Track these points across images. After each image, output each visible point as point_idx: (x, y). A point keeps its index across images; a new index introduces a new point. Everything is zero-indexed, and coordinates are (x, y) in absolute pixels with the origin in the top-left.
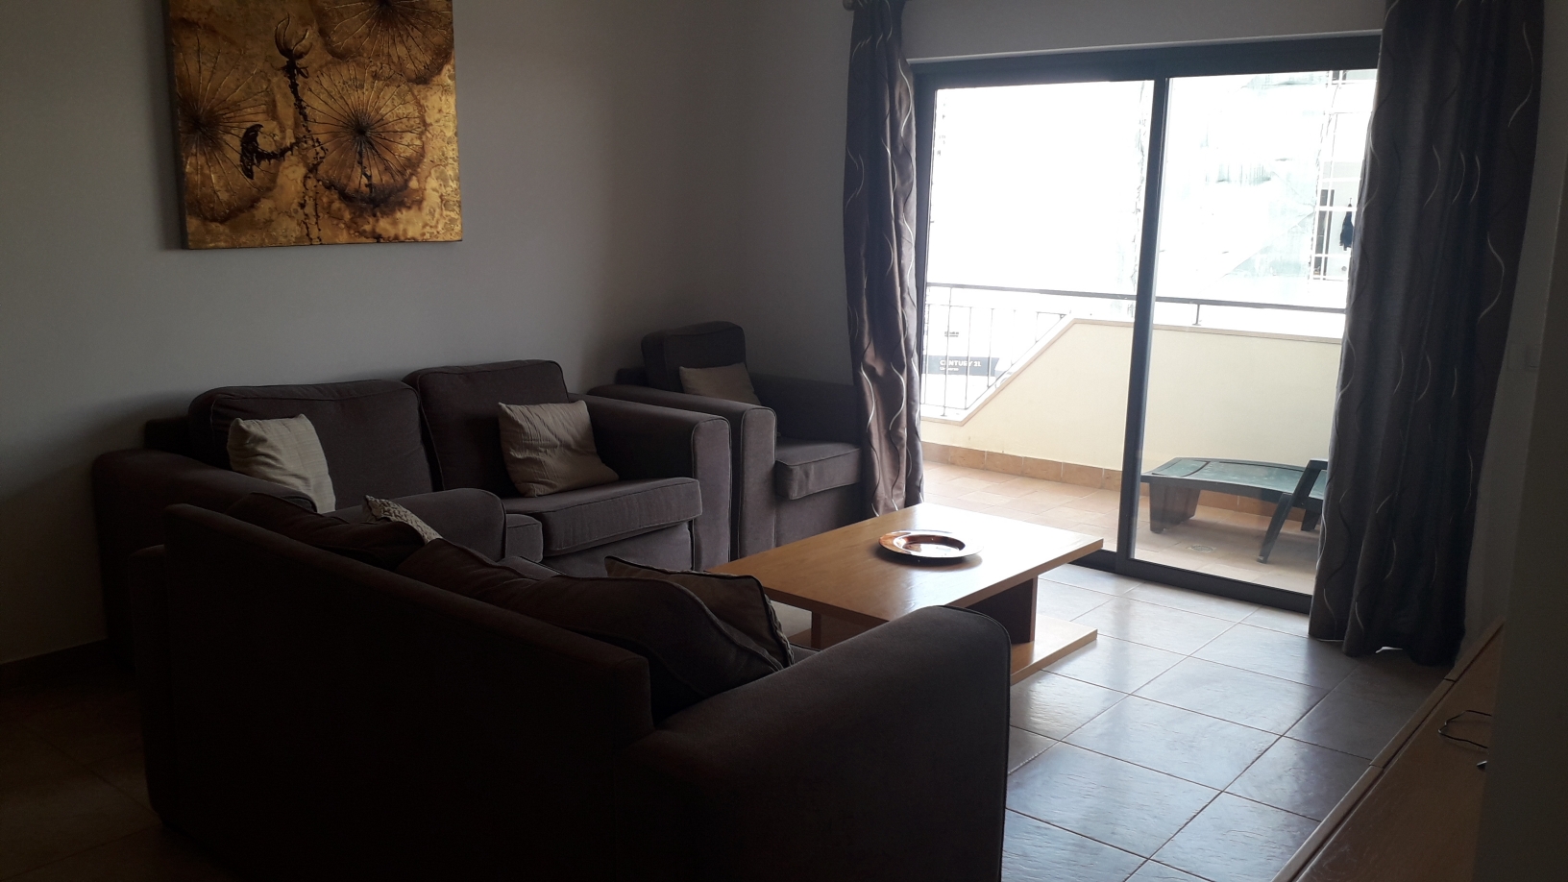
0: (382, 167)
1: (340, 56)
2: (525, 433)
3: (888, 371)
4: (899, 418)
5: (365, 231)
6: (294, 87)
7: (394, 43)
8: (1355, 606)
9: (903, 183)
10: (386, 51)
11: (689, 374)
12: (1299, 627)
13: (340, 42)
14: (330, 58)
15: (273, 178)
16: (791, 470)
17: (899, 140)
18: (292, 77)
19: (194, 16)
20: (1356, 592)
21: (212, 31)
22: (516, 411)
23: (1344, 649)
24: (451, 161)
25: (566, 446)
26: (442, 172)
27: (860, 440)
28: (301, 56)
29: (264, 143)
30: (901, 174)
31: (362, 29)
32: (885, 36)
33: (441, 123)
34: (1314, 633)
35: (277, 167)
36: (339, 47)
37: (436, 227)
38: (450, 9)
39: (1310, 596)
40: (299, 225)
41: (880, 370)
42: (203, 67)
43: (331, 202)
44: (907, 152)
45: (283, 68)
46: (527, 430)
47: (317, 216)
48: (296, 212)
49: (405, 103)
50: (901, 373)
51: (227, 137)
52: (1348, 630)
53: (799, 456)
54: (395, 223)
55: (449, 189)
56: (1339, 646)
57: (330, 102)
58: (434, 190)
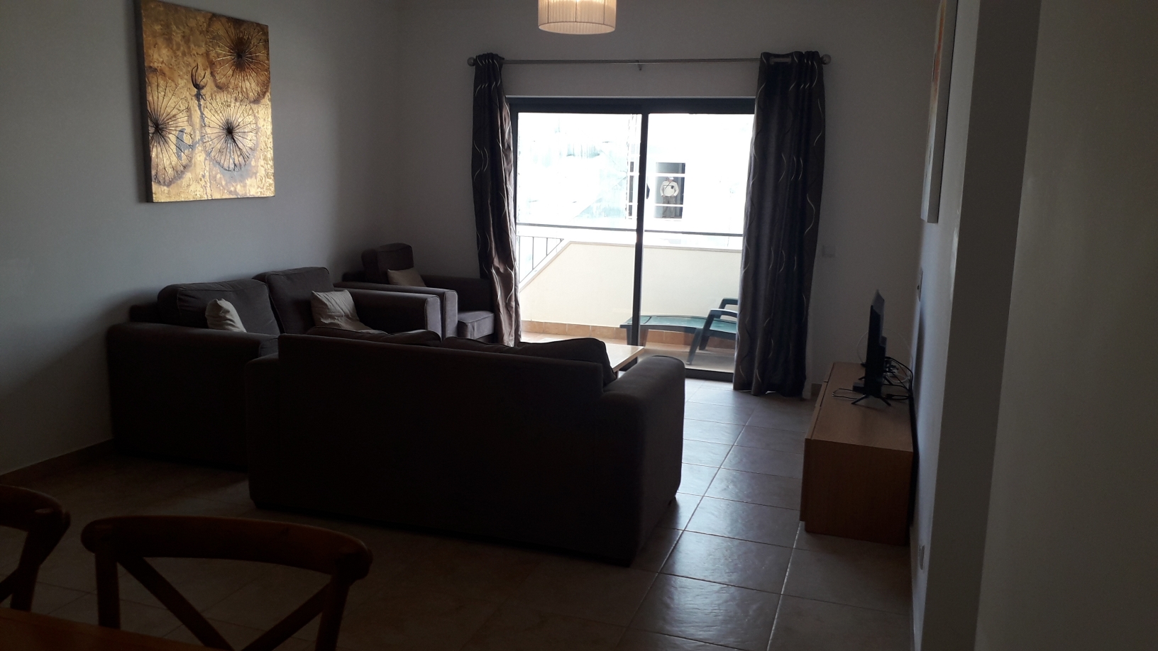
0: (239, 153)
1: (221, 88)
2: (328, 309)
3: (506, 270)
4: (511, 296)
5: (231, 191)
6: (200, 106)
7: (244, 80)
8: (756, 372)
9: (508, 164)
10: (240, 84)
11: (394, 274)
12: (729, 387)
13: (221, 80)
14: (215, 89)
15: (190, 159)
16: (467, 326)
17: (505, 141)
18: (199, 100)
19: (156, 65)
20: (756, 365)
21: (163, 74)
22: (321, 296)
23: (752, 393)
24: (269, 149)
25: (347, 316)
26: (266, 156)
27: (494, 309)
28: (203, 87)
29: (187, 139)
30: (507, 159)
31: (230, 72)
32: (496, 84)
33: (265, 127)
34: (736, 388)
35: (192, 153)
36: (220, 83)
37: (262, 188)
38: (268, 59)
39: (732, 373)
40: (202, 187)
41: (502, 270)
42: (160, 95)
43: (217, 174)
44: (509, 147)
45: (195, 95)
46: (329, 307)
47: (210, 183)
48: (201, 180)
49: (248, 115)
50: (512, 270)
51: (170, 136)
52: (754, 383)
53: (469, 317)
54: (245, 186)
55: (269, 166)
56: (749, 393)
57: (216, 115)
58: (262, 166)
